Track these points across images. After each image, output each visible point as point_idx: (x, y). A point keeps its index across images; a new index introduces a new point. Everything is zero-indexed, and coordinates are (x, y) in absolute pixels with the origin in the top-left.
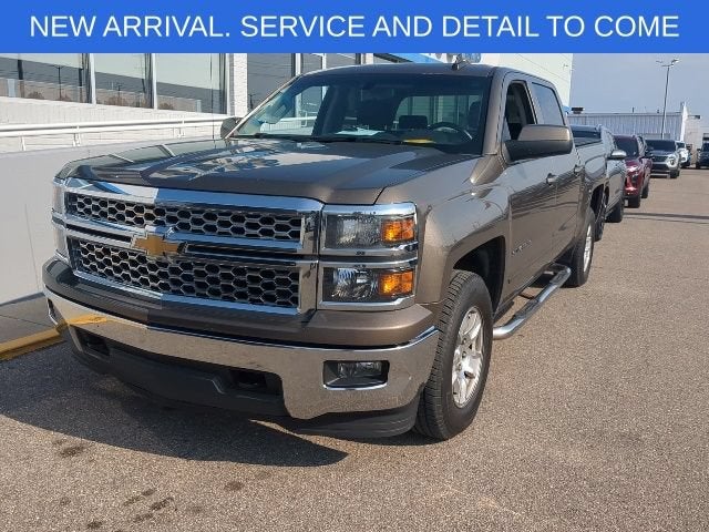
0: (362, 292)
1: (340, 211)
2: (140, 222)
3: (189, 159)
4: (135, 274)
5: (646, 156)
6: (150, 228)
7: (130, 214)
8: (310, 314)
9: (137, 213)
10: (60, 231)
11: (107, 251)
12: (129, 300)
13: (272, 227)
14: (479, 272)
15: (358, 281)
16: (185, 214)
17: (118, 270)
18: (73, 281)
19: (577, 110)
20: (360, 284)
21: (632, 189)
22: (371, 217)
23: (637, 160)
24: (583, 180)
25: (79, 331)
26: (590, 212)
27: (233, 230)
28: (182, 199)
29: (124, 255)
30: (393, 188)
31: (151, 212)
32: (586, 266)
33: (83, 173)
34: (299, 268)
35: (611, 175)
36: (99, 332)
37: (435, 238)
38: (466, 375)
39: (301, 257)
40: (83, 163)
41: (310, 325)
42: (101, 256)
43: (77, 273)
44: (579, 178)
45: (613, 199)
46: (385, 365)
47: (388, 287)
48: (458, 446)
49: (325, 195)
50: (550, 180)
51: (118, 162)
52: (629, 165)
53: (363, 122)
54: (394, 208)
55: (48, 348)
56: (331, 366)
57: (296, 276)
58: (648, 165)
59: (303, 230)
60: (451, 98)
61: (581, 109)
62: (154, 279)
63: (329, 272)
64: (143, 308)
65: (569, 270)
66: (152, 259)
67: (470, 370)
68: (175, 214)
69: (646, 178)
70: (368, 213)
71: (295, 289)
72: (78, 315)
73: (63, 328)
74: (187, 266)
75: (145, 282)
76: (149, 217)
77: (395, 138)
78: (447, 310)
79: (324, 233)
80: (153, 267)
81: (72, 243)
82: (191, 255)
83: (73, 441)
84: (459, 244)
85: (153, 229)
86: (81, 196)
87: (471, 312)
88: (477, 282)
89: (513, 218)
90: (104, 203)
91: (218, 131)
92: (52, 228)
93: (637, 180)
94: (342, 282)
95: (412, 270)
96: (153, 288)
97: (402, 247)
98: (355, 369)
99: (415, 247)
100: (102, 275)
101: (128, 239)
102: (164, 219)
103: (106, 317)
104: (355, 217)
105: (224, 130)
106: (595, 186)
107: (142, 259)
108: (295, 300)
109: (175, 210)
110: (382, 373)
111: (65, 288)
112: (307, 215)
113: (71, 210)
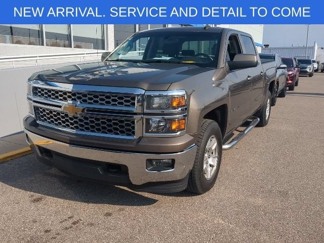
0: (163, 129)
1: (152, 93)
2: (65, 99)
3: (87, 71)
4: (64, 122)
5: (297, 67)
6: (70, 102)
7: (61, 96)
8: (140, 139)
9: (64, 95)
10: (30, 104)
11: (51, 112)
12: (61, 134)
13: (123, 101)
14: (216, 120)
15: (161, 124)
16: (85, 96)
17: (56, 120)
18: (36, 125)
19: (267, 46)
20: (162, 126)
21: (290, 82)
22: (166, 96)
23: (293, 69)
24: (265, 78)
25: (39, 147)
26: (269, 93)
27: (106, 102)
28: (84, 89)
29: (58, 114)
30: (176, 83)
31: (70, 94)
32: (267, 117)
33: (40, 78)
34: (135, 119)
35: (280, 76)
36: (48, 148)
37: (195, 105)
38: (211, 165)
39: (136, 114)
40: (41, 73)
41: (140, 144)
42: (48, 114)
43: (38, 122)
44: (263, 78)
45: (281, 87)
46: (173, 161)
47: (174, 127)
48: (207, 197)
49: (146, 86)
50: (248, 79)
51: (56, 72)
52: (288, 71)
53: (165, 54)
54: (176, 92)
55: (26, 155)
56: (149, 161)
57: (133, 122)
58: (298, 71)
59: (136, 102)
60: (208, 42)
61: (268, 45)
62: (72, 124)
63: (148, 120)
64: (67, 137)
65: (259, 119)
66: (71, 115)
67: (212, 163)
68: (81, 95)
69: (297, 77)
70: (165, 94)
71: (133, 128)
72: (39, 141)
73: (32, 146)
74: (86, 118)
75: (68, 125)
76: (69, 97)
77: (178, 61)
78: (201, 137)
79: (145, 103)
80: (71, 119)
81: (36, 109)
82: (88, 113)
83: (37, 195)
84: (206, 108)
85: (71, 102)
86: (39, 88)
87: (213, 138)
88: (215, 124)
89: (231, 96)
90: (49, 91)
91: (100, 58)
92: (27, 102)
93: (292, 78)
94: (154, 125)
95: (185, 119)
96: (72, 128)
97: (180, 109)
98: (160, 162)
99: (186, 109)
100: (49, 123)
101: (60, 107)
102: (76, 97)
103: (52, 141)
104: (159, 96)
105: (103, 58)
106: (271, 81)
107: (67, 115)
108: (134, 133)
109: (80, 94)
110: (172, 164)
111: (33, 128)
112: (138, 95)
113: (35, 94)
